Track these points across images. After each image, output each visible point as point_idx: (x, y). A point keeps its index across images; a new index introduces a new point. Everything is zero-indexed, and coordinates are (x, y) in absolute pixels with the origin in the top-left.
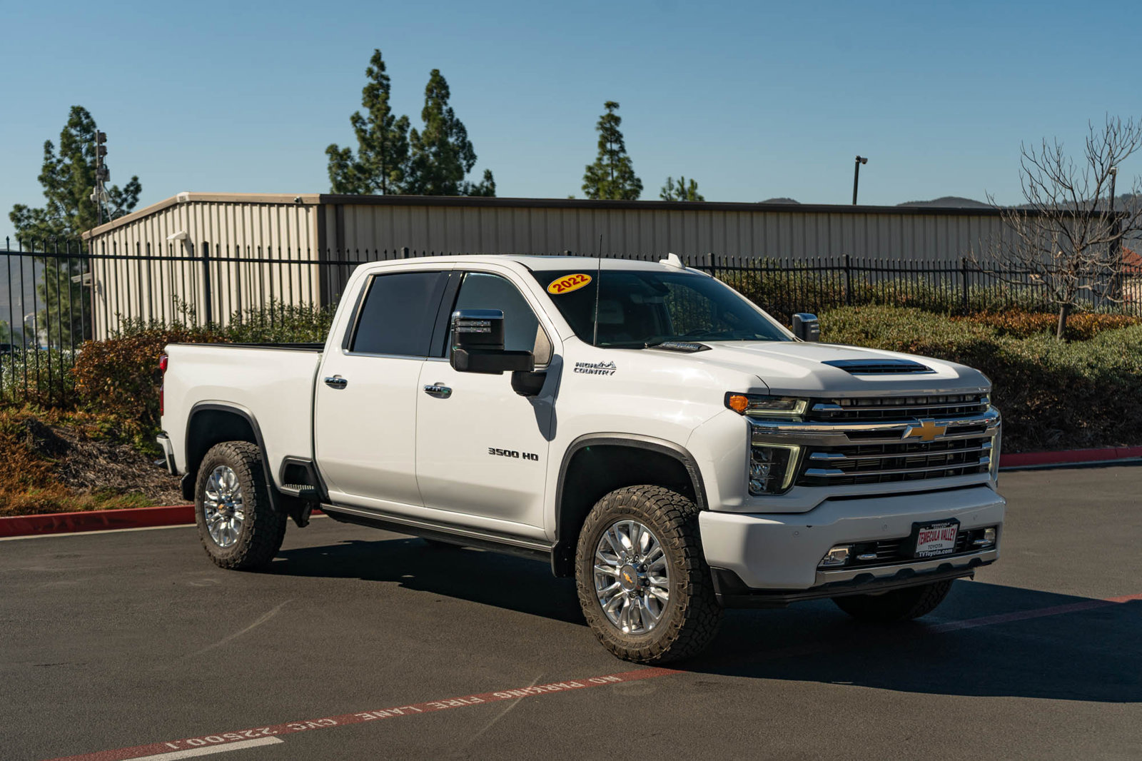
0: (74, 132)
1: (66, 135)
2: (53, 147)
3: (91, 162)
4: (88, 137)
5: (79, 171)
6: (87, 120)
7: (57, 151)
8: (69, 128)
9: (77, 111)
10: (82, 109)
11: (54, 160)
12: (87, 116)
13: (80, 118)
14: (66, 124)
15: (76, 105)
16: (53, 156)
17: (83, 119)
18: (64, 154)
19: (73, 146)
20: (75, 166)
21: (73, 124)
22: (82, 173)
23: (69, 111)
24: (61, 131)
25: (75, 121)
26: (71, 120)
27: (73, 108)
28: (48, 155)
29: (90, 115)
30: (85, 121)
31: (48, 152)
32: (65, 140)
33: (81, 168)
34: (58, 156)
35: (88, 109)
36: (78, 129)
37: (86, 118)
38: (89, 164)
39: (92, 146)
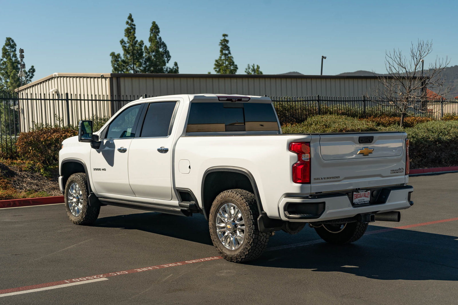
0: (7, 48)
1: (4, 49)
4: (13, 50)
6: (13, 43)
8: (5, 46)
9: (9, 39)
10: (10, 39)
12: (13, 41)
13: (10, 42)
14: (4, 45)
15: (8, 37)
18: (3, 57)
19: (7, 53)
20: (8, 61)
21: (7, 45)
22: (11, 65)
23: (5, 39)
24: (2, 47)
25: (8, 43)
26: (6, 43)
27: (7, 38)
29: (14, 41)
30: (12, 44)
32: (4, 51)
33: (10, 63)
35: (13, 39)
36: (9, 47)
37: (12, 42)
38: (14, 61)
39: (15, 53)
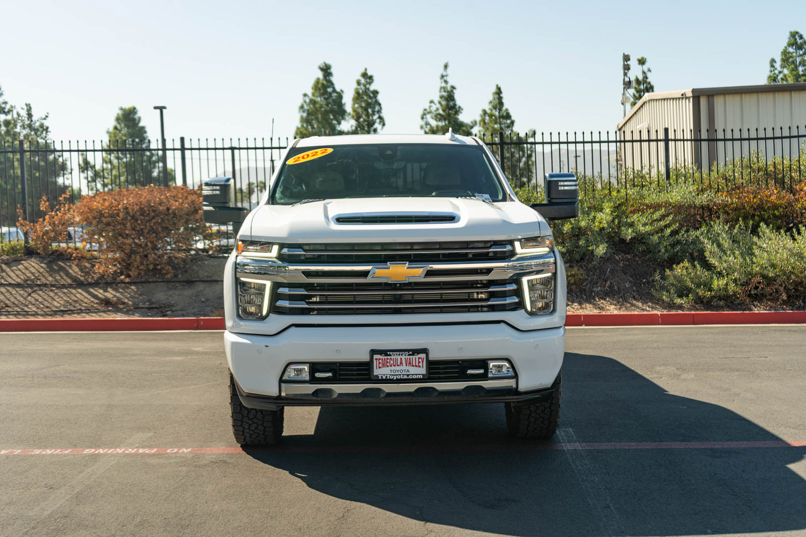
0: (791, 50)
1: (785, 53)
2: (775, 62)
3: (803, 71)
4: (801, 52)
5: (792, 78)
6: (801, 41)
7: (778, 65)
8: (788, 48)
9: (794, 35)
10: (797, 33)
11: (777, 72)
12: (801, 37)
13: (796, 39)
14: (786, 45)
15: (793, 30)
16: (776, 69)
17: (798, 40)
18: (783, 67)
19: (791, 60)
20: (790, 75)
21: (790, 45)
22: (794, 79)
23: (788, 35)
24: (782, 50)
25: (792, 42)
26: (789, 41)
27: (791, 33)
28: (772, 69)
29: (803, 36)
30: (799, 41)
31: (772, 66)
32: (784, 57)
33: (793, 76)
34: (779, 69)
35: (801, 32)
36: (794, 47)
37: (800, 39)
38: (801, 73)
39: (803, 59)
